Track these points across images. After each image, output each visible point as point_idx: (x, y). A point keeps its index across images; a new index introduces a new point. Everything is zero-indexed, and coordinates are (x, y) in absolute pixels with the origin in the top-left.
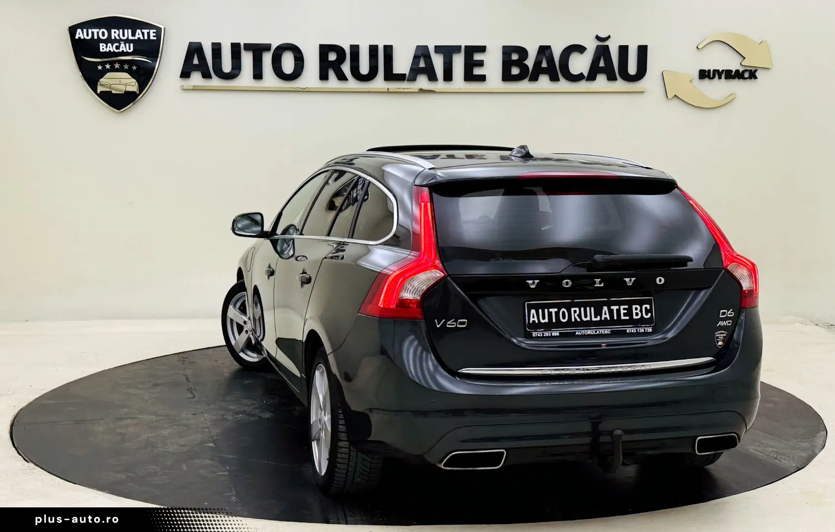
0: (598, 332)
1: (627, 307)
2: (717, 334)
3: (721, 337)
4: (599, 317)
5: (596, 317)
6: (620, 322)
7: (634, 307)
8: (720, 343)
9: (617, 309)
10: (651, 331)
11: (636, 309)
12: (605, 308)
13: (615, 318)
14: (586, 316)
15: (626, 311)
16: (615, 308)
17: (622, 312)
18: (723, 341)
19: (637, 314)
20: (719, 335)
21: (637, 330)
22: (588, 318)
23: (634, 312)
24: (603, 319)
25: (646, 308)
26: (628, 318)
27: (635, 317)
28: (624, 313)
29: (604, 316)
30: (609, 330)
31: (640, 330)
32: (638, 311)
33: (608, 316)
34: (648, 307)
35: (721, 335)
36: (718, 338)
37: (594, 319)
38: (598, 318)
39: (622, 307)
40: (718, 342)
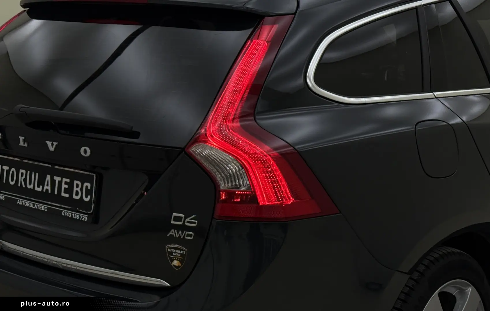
0: (36, 207)
1: (68, 180)
2: (170, 248)
3: (177, 253)
4: (41, 187)
5: (38, 186)
6: (59, 199)
7: (76, 182)
8: (176, 263)
9: (59, 181)
10: (86, 220)
11: (77, 186)
12: (49, 177)
13: (56, 193)
14: (30, 184)
15: (67, 186)
16: (57, 179)
17: (64, 186)
18: (181, 261)
19: (77, 194)
20: (173, 250)
21: (72, 214)
22: (31, 187)
23: (75, 189)
24: (44, 190)
25: (87, 187)
26: (67, 195)
27: (75, 197)
28: (65, 188)
29: (46, 187)
30: (47, 206)
31: (75, 216)
32: (78, 189)
33: (49, 188)
34: (89, 185)
35: (176, 251)
36: (171, 253)
37: (37, 189)
38: (40, 189)
39: (64, 180)
40: (172, 260)
